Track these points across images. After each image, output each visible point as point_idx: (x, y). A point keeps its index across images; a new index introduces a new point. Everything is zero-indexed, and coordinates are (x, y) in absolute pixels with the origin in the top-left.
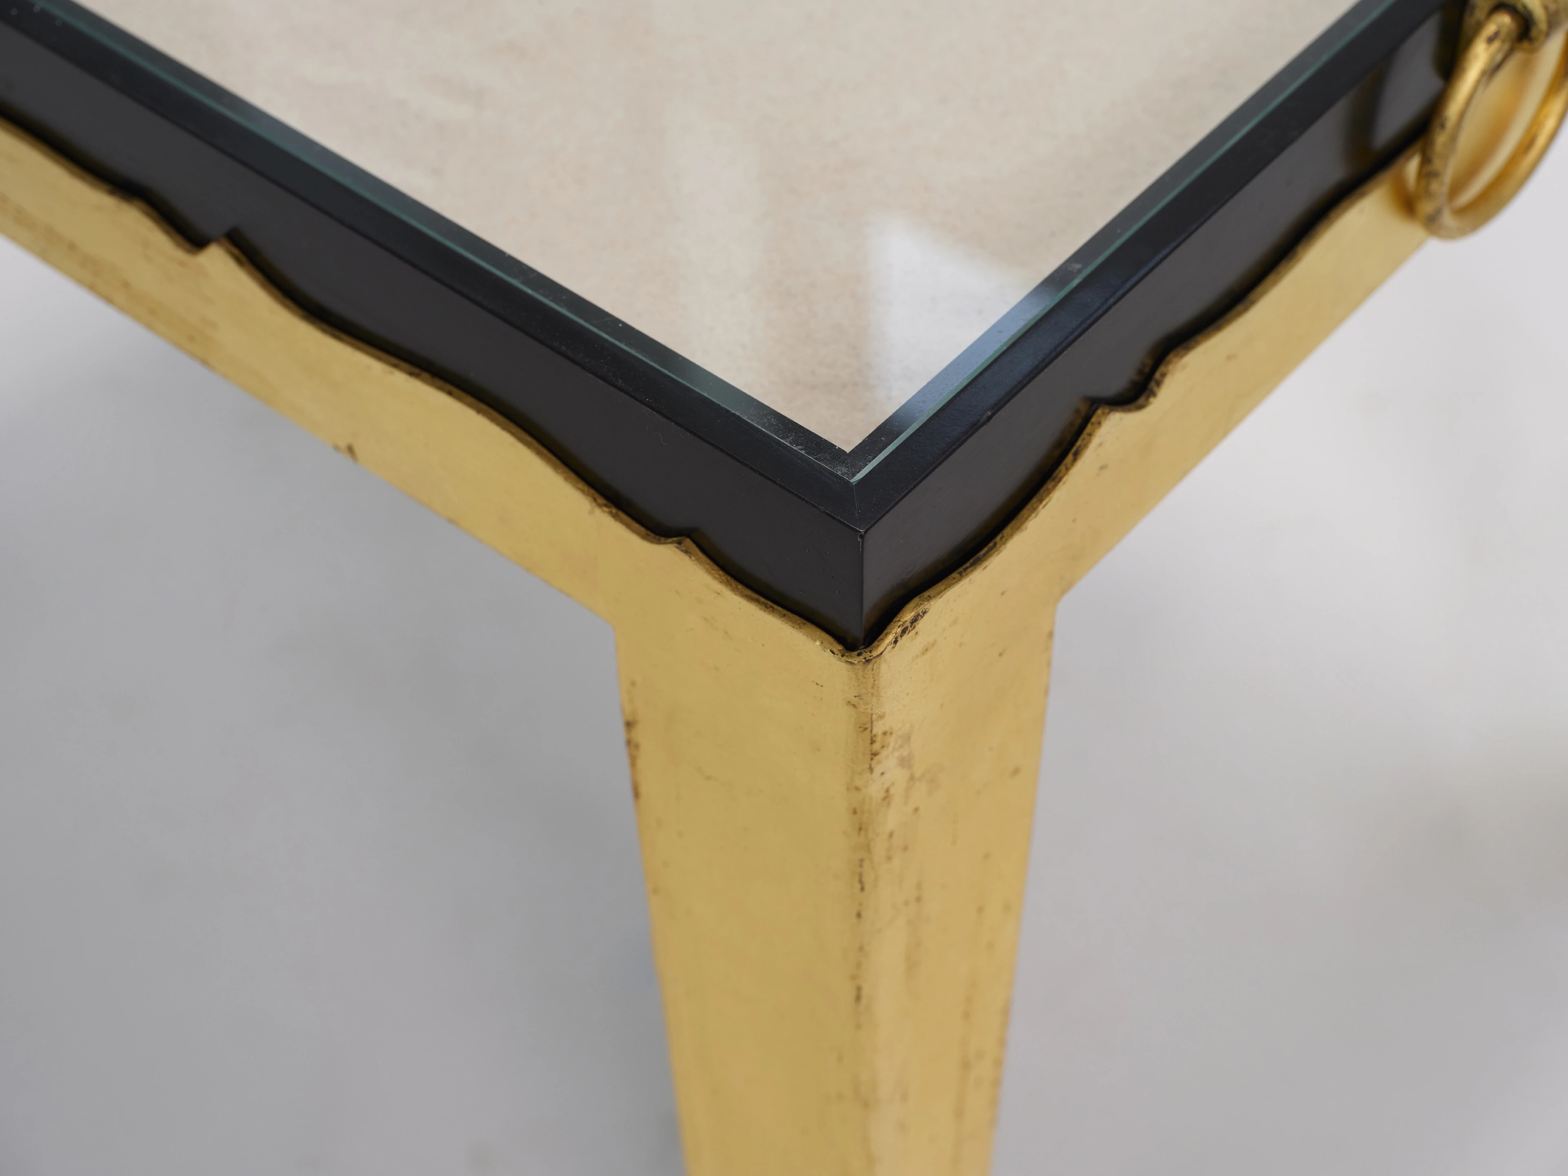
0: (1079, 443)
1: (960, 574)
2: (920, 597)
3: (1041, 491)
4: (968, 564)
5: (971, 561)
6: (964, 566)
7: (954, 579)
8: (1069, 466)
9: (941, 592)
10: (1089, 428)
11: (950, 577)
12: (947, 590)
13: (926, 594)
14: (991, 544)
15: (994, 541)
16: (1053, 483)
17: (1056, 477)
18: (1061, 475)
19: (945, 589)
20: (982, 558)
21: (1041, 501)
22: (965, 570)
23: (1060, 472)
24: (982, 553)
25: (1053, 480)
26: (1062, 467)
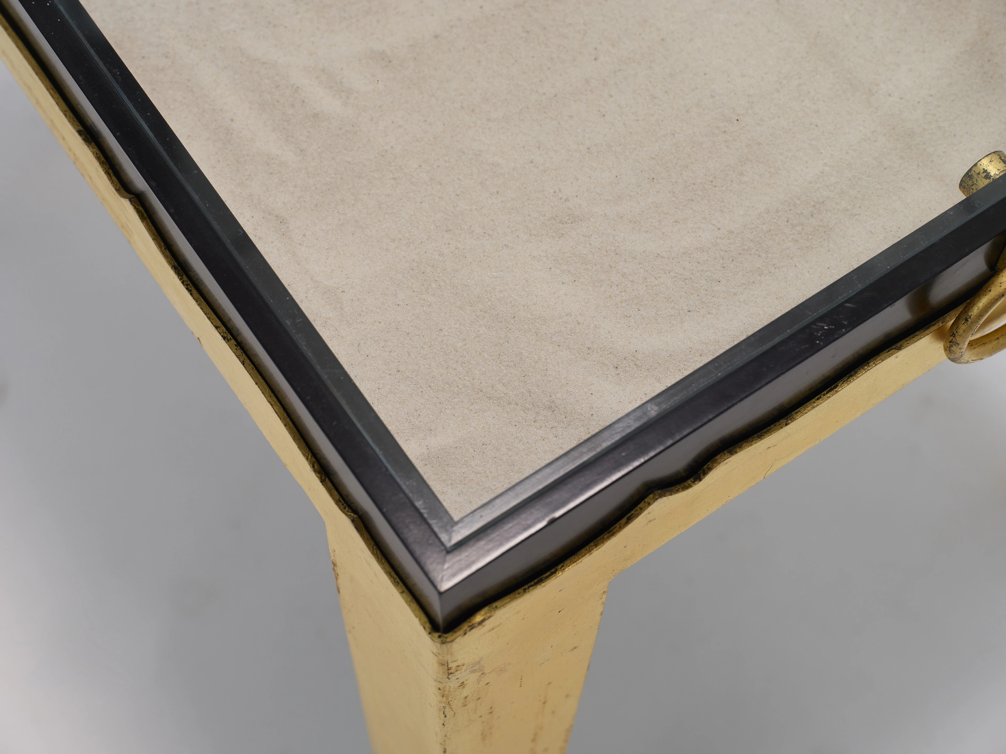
0: (632, 512)
1: (525, 590)
2: (489, 607)
3: (599, 538)
4: (532, 583)
5: (536, 581)
6: (529, 585)
7: (519, 594)
8: (622, 525)
9: (506, 603)
10: (642, 505)
11: (517, 592)
12: (511, 602)
13: (494, 605)
14: (553, 570)
15: (556, 568)
16: (608, 535)
17: (611, 531)
18: (615, 530)
19: (509, 602)
20: (544, 580)
21: (596, 546)
22: (529, 587)
23: (615, 528)
24: (545, 576)
25: (609, 533)
26: (617, 525)
